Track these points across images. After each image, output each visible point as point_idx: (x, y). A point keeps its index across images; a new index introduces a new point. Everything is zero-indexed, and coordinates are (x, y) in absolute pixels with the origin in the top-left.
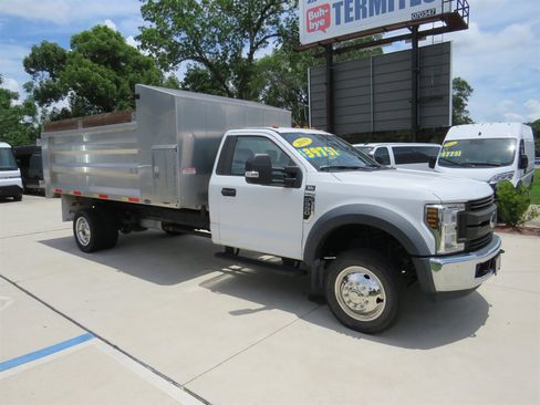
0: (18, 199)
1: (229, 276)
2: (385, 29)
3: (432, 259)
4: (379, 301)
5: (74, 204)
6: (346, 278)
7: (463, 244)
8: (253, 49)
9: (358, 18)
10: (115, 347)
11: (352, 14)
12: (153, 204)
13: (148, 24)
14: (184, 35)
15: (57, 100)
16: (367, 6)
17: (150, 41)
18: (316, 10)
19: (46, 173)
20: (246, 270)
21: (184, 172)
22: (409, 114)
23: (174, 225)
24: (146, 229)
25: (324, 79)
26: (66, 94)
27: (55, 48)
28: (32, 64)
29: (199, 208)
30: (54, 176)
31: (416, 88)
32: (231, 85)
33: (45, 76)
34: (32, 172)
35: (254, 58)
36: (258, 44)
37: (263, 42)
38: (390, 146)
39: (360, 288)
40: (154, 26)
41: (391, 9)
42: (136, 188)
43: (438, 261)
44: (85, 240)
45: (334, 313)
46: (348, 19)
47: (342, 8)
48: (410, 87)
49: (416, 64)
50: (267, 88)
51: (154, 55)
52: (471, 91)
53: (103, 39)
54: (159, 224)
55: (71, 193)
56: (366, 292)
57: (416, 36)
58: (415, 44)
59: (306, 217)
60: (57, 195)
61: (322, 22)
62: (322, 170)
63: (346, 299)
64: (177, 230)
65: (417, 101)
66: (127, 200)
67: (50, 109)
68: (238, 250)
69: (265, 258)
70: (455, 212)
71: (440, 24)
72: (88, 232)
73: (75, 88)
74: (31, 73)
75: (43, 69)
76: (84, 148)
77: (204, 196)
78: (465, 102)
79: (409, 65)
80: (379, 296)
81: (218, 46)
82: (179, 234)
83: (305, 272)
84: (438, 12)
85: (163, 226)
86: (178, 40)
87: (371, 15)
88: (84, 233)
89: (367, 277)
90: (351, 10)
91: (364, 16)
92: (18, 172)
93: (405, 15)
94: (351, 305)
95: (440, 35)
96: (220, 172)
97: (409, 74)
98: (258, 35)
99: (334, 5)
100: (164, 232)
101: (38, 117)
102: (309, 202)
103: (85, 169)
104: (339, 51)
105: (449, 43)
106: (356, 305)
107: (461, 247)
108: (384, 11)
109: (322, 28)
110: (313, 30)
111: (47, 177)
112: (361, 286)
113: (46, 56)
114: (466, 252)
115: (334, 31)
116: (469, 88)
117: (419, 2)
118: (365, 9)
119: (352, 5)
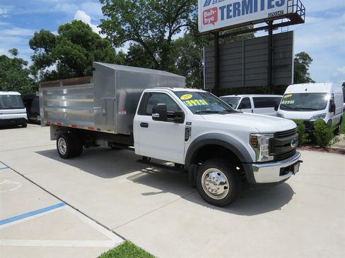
0: (24, 126)
1: (145, 174)
2: (252, 23)
3: (253, 165)
4: (225, 188)
5: (58, 130)
6: (208, 175)
7: (273, 157)
8: (171, 34)
9: (235, 16)
10: (77, 210)
11: (231, 14)
12: (102, 131)
13: (106, 18)
14: (128, 25)
15: (49, 66)
16: (241, 8)
17: (108, 28)
18: (208, 11)
19: (41, 110)
20: (155, 170)
21: (120, 113)
22: (266, 76)
23: (115, 143)
24: (99, 145)
25: (213, 54)
26: (55, 62)
27: (48, 34)
28: (35, 44)
29: (129, 134)
30: (46, 113)
31: (270, 60)
32: (157, 56)
33: (42, 51)
34: (33, 110)
35: (172, 39)
36: (174, 31)
37: (178, 30)
38: (251, 97)
39: (215, 180)
40: (110, 19)
41: (256, 11)
42: (92, 121)
43: (257, 165)
44: (63, 152)
45: (201, 195)
46: (229, 17)
47: (225, 10)
48: (267, 59)
49: (271, 45)
50: (180, 58)
51: (109, 37)
52: (311, 60)
53: (79, 28)
54: (107, 142)
55: (56, 124)
56: (218, 183)
57: (271, 27)
58: (270, 32)
59: (186, 140)
60: (47, 125)
61: (212, 19)
62: (196, 113)
63: (207, 187)
64: (117, 146)
65: (271, 68)
66: (87, 128)
67: (45, 71)
68: (150, 158)
69: (168, 164)
70: (268, 138)
72: (65, 147)
73: (60, 58)
74: (34, 49)
75: (41, 47)
76: (64, 97)
77: (131, 127)
78: (307, 68)
79: (266, 46)
80: (225, 185)
81: (150, 32)
82: (119, 149)
83: (187, 172)
84: (285, 13)
85: (108, 143)
86: (124, 28)
87: (243, 14)
88: (63, 147)
89: (219, 174)
90: (231, 11)
91: (239, 15)
92: (25, 110)
93: (264, 14)
94: (210, 190)
95: (286, 27)
96: (140, 113)
97: (266, 51)
98: (174, 25)
99: (220, 8)
100: (110, 148)
101: (38, 76)
102: (188, 131)
103: (64, 110)
104: (223, 37)
105: (292, 32)
106: (213, 190)
107: (272, 158)
108: (251, 12)
109: (213, 22)
110: (207, 23)
111: (42, 114)
112: (215, 179)
113: (43, 39)
114: (275, 161)
115: (220, 24)
116: (310, 58)
117: (273, 6)
118: (239, 11)
119: (231, 8)
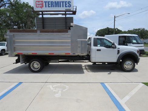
9: (51, 7)
11: (50, 5)
16: (54, 4)
18: (39, 2)
36: (2, 5)
37: (4, 5)
41: (60, 7)
46: (49, 7)
47: (47, 3)
61: (41, 6)
71: (72, 13)
84: (71, 10)
87: (55, 7)
90: (50, 4)
91: (53, 7)
99: (45, 2)
108: (58, 7)
110: (38, 7)
117: (67, 7)
118: (53, 5)
119: (50, 3)
